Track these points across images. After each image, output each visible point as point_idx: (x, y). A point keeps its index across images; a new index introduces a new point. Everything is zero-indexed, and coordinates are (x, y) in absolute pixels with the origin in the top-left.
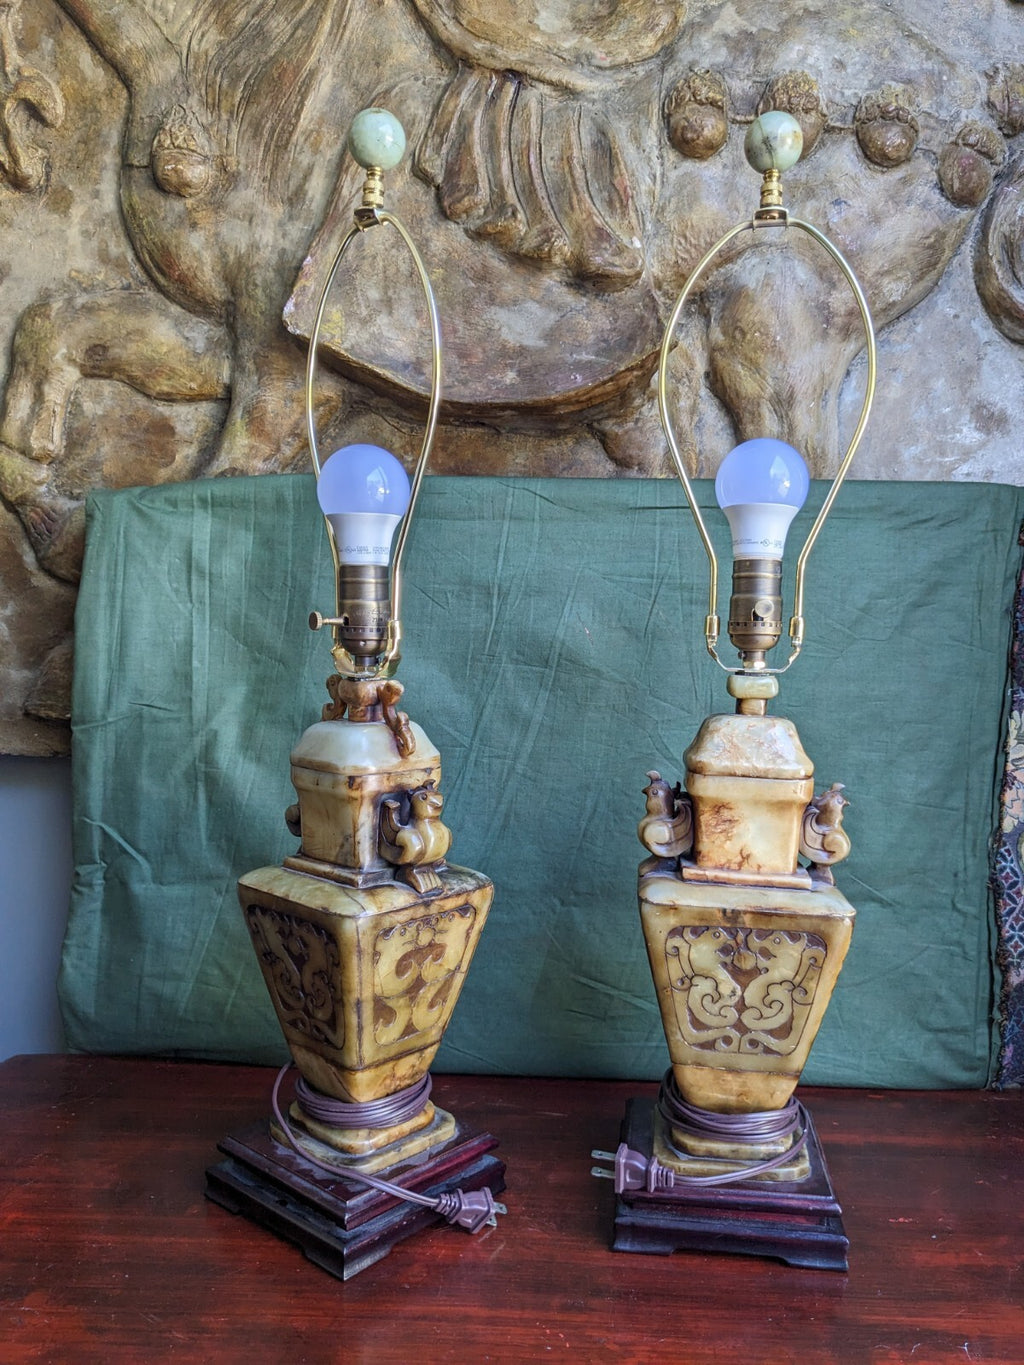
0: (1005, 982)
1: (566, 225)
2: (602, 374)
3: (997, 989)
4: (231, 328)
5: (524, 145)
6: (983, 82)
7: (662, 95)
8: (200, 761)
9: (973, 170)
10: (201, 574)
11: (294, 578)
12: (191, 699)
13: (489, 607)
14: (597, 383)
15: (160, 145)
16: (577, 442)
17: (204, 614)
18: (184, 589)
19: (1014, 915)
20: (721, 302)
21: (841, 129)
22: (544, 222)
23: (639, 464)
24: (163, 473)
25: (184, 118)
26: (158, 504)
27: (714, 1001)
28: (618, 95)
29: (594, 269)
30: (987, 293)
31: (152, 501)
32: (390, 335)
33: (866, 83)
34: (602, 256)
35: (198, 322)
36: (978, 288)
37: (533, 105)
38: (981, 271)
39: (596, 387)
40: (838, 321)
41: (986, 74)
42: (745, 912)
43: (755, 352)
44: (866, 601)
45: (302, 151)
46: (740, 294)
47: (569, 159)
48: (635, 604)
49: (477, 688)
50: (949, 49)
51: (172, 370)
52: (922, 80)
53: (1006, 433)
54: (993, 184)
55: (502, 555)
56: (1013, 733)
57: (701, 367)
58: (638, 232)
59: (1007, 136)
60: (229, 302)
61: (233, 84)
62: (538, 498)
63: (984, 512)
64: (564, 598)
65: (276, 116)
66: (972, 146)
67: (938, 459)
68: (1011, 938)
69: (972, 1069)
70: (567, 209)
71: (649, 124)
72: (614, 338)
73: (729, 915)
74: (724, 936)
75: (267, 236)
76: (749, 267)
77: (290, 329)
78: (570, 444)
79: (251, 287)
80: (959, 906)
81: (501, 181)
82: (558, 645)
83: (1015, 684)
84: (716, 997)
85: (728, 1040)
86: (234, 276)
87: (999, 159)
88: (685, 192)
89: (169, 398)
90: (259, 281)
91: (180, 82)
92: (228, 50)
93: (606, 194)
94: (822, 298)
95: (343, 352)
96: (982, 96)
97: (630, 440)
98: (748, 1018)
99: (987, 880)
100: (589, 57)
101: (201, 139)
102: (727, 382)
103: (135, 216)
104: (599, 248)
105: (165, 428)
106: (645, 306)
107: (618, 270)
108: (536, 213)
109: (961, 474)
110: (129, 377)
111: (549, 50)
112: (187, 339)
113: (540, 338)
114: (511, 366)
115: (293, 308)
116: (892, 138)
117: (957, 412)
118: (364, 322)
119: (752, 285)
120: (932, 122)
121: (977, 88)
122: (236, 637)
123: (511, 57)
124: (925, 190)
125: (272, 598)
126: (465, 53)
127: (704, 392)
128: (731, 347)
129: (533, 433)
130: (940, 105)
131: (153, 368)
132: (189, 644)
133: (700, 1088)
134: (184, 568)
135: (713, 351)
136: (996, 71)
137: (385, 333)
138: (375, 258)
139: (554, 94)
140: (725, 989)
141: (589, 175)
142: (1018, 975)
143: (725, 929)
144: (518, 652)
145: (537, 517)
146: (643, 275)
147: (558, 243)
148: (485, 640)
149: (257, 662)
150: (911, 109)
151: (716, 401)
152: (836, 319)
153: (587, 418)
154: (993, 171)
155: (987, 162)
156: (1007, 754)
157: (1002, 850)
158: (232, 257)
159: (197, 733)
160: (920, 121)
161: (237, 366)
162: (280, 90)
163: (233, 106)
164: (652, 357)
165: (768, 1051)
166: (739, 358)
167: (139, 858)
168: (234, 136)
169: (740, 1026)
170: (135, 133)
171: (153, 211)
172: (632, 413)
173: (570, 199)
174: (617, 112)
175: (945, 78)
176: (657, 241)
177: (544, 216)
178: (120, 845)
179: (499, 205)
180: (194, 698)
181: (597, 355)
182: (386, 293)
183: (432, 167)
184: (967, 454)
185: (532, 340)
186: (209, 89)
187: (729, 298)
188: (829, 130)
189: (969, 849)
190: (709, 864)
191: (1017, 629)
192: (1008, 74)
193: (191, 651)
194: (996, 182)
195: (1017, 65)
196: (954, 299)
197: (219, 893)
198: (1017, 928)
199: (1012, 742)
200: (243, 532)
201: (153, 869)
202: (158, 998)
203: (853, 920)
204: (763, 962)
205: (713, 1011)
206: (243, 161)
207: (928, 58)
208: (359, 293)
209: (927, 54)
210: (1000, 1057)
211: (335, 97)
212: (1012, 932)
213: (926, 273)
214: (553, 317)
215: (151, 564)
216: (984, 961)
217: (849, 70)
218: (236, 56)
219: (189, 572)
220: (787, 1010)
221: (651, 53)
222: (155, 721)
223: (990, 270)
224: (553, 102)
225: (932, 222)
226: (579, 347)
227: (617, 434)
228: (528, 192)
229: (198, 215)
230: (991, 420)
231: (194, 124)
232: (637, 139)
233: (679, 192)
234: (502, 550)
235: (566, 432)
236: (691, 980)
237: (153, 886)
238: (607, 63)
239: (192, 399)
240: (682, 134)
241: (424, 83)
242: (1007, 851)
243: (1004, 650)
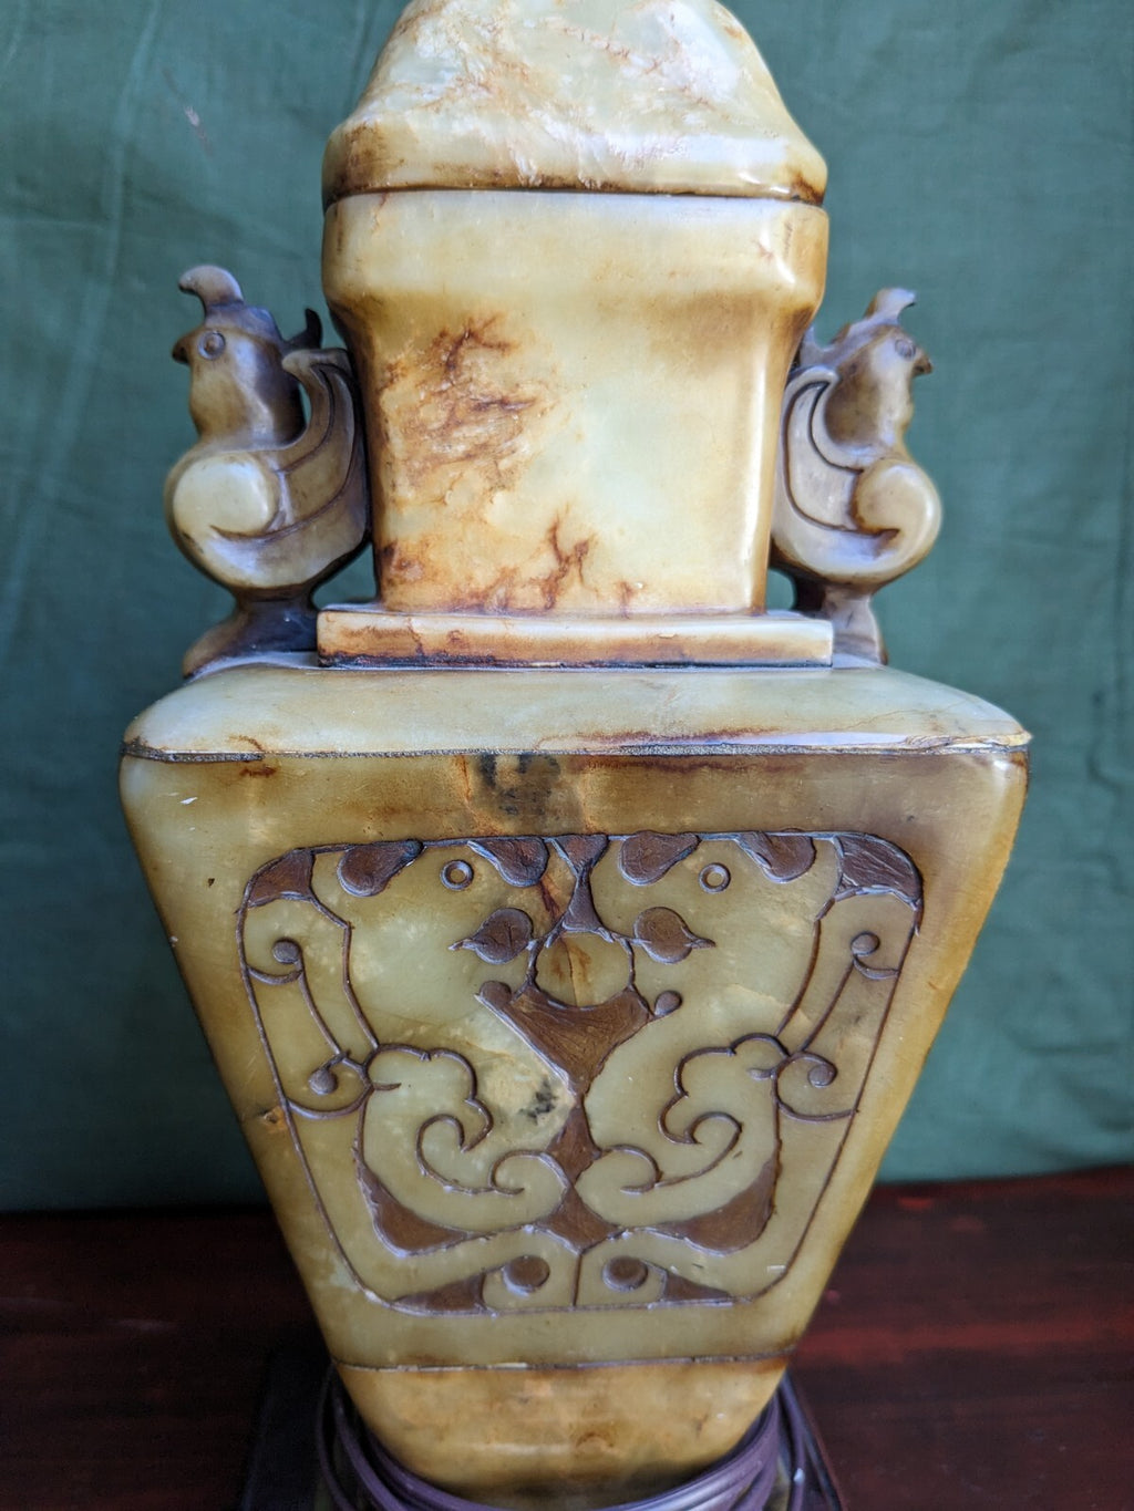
27: (466, 1140)
42: (579, 763)
73: (507, 777)
74: (492, 877)
84: (474, 1120)
85: (530, 1272)
98: (603, 1189)
133: (441, 1433)
140: (510, 1088)
143: (492, 843)
165: (682, 1289)
169: (574, 1219)
190: (429, 593)
203: (1026, 759)
204: (658, 971)
205: (466, 1178)
220: (757, 1143)
236: (366, 1064)
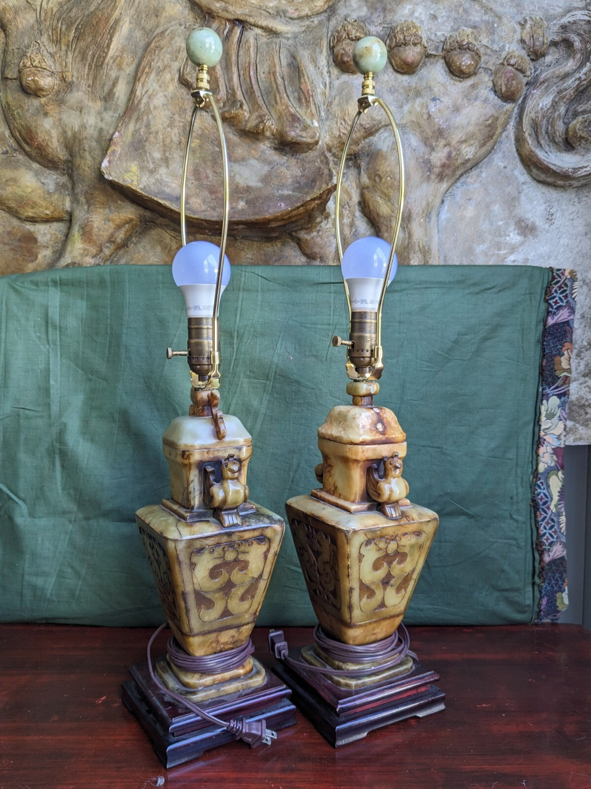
0: (541, 560)
1: (273, 113)
2: (296, 202)
3: (537, 565)
4: (71, 177)
5: (247, 65)
6: (518, 28)
7: (329, 35)
8: (56, 442)
9: (513, 80)
10: (54, 327)
11: (111, 328)
12: (49, 405)
13: (232, 344)
14: (293, 208)
15: (25, 66)
16: (283, 244)
17: (57, 351)
18: (44, 336)
19: (546, 520)
20: (367, 159)
21: (435, 56)
22: (259, 111)
23: (320, 258)
24: (31, 266)
25: (39, 49)
26: (26, 285)
28: (302, 35)
29: (290, 139)
30: (523, 153)
31: (23, 283)
32: (167, 180)
33: (449, 28)
34: (294, 131)
35: (49, 174)
36: (517, 150)
37: (252, 41)
38: (519, 140)
39: (293, 210)
40: (437, 170)
41: (520, 23)
43: (388, 189)
44: (456, 337)
45: (111, 69)
46: (378, 154)
47: (274, 73)
48: (320, 341)
49: (226, 394)
50: (498, 9)
51: (34, 203)
52: (483, 26)
53: (535, 236)
54: (525, 88)
55: (239, 313)
56: (543, 413)
57: (356, 198)
58: (316, 117)
59: (532, 60)
60: (69, 161)
61: (69, 28)
62: (260, 277)
63: (524, 283)
64: (277, 338)
65: (95, 48)
66: (513, 66)
67: (496, 252)
68: (545, 534)
69: (524, 612)
70: (273, 102)
71: (321, 52)
72: (303, 181)
75: (91, 120)
76: (383, 138)
77: (106, 176)
78: (279, 245)
79: (82, 152)
80: (514, 516)
81: (233, 86)
82: (274, 367)
83: (544, 385)
86: (72, 144)
87: (528, 73)
88: (344, 93)
89: (33, 220)
90: (87, 148)
91: (36, 27)
92: (65, 7)
93: (296, 94)
94: (426, 157)
95: (139, 190)
96: (517, 36)
97: (315, 243)
99: (530, 501)
100: (285, 12)
101: (49, 63)
102: (371, 208)
103: (9, 109)
104: (293, 126)
105: (31, 239)
106: (322, 161)
107: (305, 139)
108: (255, 105)
109: (510, 260)
110: (8, 208)
111: (260, 8)
112: (43, 184)
113: (258, 181)
114: (242, 198)
115: (107, 164)
116: (465, 61)
117: (507, 224)
118: (152, 172)
119: (385, 149)
120: (489, 51)
121: (515, 31)
122: (77, 365)
123: (238, 11)
124: (485, 92)
125: (98, 341)
126: (210, 9)
127: (358, 214)
128: (374, 187)
129: (256, 239)
130: (493, 42)
131: (23, 201)
132: (48, 370)
134: (44, 323)
135: (363, 189)
136: (526, 21)
137: (165, 179)
138: (157, 133)
139: (264, 34)
141: (286, 83)
142: (549, 556)
144: (250, 371)
145: (259, 289)
146: (320, 143)
147: (268, 124)
148: (230, 364)
149: (90, 380)
150: (476, 44)
151: (365, 219)
152: (435, 169)
153: (288, 229)
154: (525, 80)
155: (521, 75)
156: (540, 426)
157: (538, 482)
158: (70, 134)
159: (54, 424)
160: (482, 51)
161: (75, 200)
162: (97, 32)
163: (69, 41)
164: (326, 192)
166: (379, 193)
167: (20, 502)
168: (70, 60)
170: (9, 58)
171: (21, 106)
172: (316, 227)
173: (275, 97)
174: (302, 45)
175: (496, 25)
176: (328, 123)
177: (260, 107)
178: (8, 495)
179: (231, 101)
180: (51, 403)
181: (293, 191)
182: (165, 154)
183: (191, 78)
184: (513, 249)
185: (254, 183)
186: (54, 32)
187: (371, 157)
188: (429, 56)
189: (519, 482)
191: (544, 352)
192: (533, 23)
193: (49, 375)
194: (527, 88)
195: (538, 18)
196: (504, 157)
197: (70, 522)
198: (548, 528)
199: (543, 418)
200: (80, 301)
201: (29, 509)
202: (34, 588)
206: (75, 75)
207: (486, 13)
208: (148, 155)
209: (485, 11)
210: (539, 605)
211: (131, 36)
212: (545, 531)
213: (488, 141)
214: (267, 168)
215: (23, 322)
216: (529, 548)
217: (439, 20)
218: (70, 12)
219: (47, 326)
221: (321, 10)
222: (28, 418)
223: (524, 140)
224: (264, 39)
225: (489, 111)
226: (283, 186)
227: (307, 240)
228: (250, 93)
229: (48, 108)
230: (527, 229)
231: (45, 53)
232: (314, 61)
233: (340, 94)
234: (239, 310)
235: (277, 238)
237: (29, 519)
238: (295, 15)
239: (47, 220)
240: (341, 58)
241: (185, 27)
242: (542, 483)
243: (537, 364)
